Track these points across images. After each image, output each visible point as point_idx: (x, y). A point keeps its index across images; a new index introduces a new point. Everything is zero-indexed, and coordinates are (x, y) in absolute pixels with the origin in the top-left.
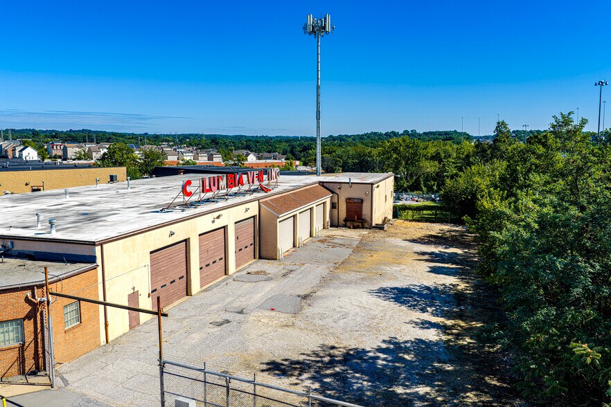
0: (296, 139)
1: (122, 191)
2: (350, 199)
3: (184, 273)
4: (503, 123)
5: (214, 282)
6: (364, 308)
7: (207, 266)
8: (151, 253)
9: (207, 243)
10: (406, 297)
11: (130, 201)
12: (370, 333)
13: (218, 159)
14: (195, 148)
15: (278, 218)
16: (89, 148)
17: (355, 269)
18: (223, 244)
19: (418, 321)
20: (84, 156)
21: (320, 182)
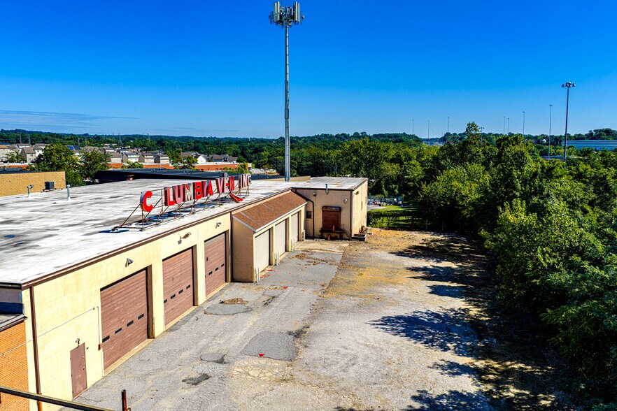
0: (246, 140)
1: (60, 202)
2: (326, 207)
3: (144, 311)
4: (473, 125)
5: (181, 317)
6: (374, 348)
7: (172, 298)
8: (102, 290)
9: (171, 269)
10: (418, 329)
11: (72, 216)
12: (392, 386)
13: (165, 162)
14: (139, 150)
15: (254, 232)
16: (23, 149)
17: (346, 292)
18: (191, 268)
19: (443, 363)
20: (17, 158)
21: (293, 188)
